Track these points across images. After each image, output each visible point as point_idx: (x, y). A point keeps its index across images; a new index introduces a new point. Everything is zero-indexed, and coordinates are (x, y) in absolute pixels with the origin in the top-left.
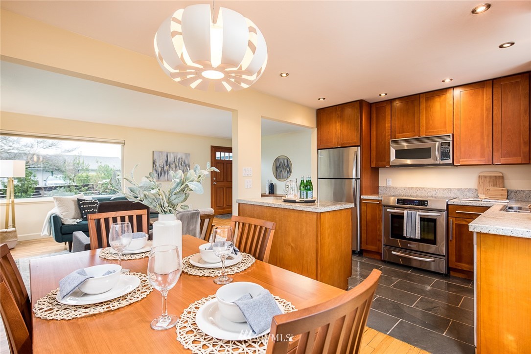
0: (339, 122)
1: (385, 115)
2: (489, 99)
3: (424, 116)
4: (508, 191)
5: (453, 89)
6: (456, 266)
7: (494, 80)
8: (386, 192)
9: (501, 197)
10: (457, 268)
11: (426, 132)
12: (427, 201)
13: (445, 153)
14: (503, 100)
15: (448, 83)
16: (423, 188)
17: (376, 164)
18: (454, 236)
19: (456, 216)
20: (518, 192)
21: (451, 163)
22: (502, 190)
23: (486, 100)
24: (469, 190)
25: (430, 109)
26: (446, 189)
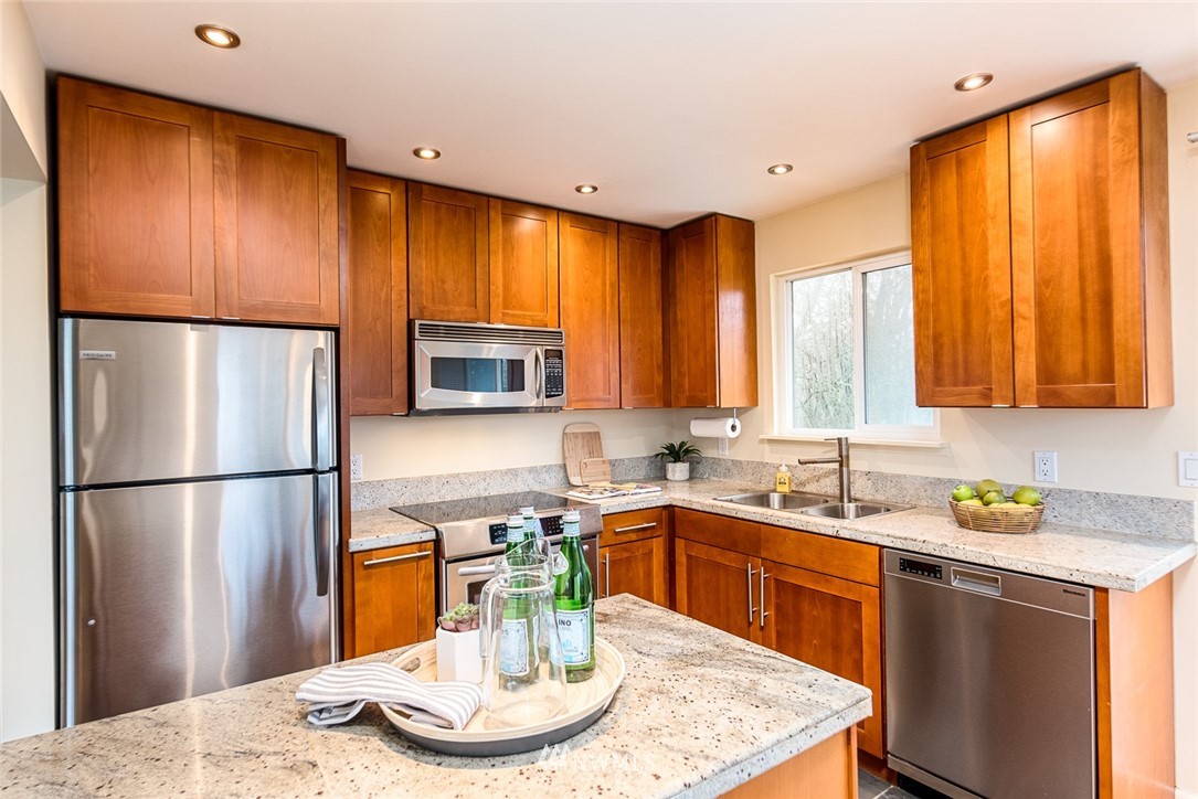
2: (614, 262)
3: (500, 265)
4: (610, 463)
7: (621, 225)
13: (554, 377)
16: (457, 475)
22: (604, 462)
23: (609, 264)
25: (514, 251)
26: (508, 472)
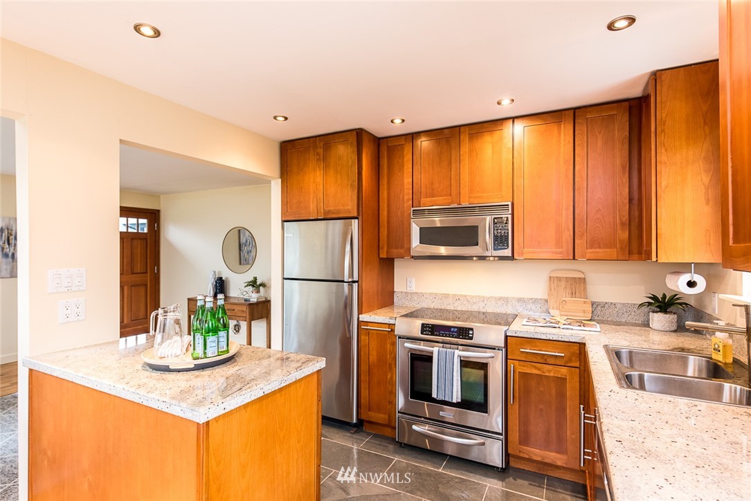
0: (320, 170)
1: (403, 161)
2: (569, 142)
3: (467, 167)
4: (593, 304)
5: (513, 121)
6: (520, 451)
7: (576, 111)
8: (406, 303)
9: (582, 314)
10: (522, 455)
11: (470, 197)
12: (472, 329)
13: (501, 236)
14: (589, 147)
15: (507, 109)
16: (465, 296)
17: (387, 253)
18: (517, 395)
19: (519, 358)
20: (606, 306)
21: (510, 255)
22: (585, 302)
23: (564, 145)
24: (535, 301)
25: (477, 155)
26: (500, 299)
